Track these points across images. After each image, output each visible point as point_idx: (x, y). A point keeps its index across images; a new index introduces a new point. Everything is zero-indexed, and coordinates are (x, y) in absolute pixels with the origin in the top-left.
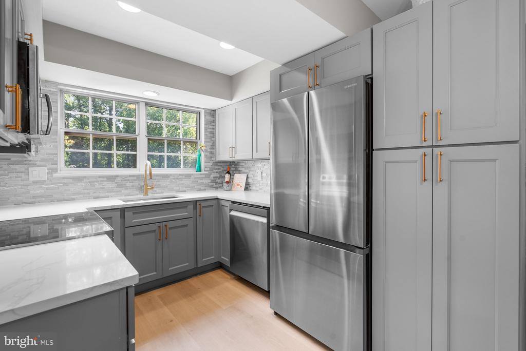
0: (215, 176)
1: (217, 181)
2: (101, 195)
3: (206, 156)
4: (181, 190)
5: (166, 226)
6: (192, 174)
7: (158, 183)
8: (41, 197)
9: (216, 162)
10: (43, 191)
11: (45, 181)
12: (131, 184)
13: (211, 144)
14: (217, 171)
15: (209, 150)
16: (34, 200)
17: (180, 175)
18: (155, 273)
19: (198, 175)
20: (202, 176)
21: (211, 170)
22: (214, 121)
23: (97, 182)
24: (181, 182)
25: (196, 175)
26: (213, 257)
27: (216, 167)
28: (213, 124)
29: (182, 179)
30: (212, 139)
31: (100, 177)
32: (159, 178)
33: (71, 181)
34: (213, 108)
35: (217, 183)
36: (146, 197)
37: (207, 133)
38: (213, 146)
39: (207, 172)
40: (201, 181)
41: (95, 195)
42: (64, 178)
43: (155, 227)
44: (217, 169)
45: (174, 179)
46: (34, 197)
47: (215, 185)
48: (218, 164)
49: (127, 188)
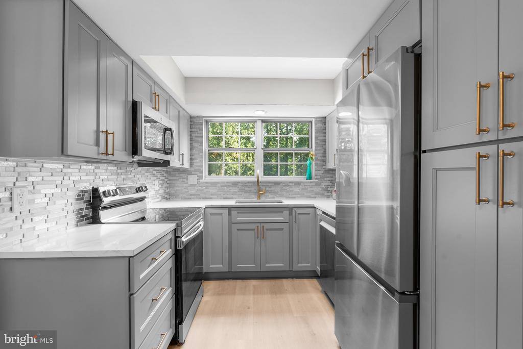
0: (327, 184)
1: (329, 189)
2: (228, 196)
3: (316, 164)
4: (290, 196)
5: (263, 227)
6: (302, 182)
7: (270, 189)
8: (194, 195)
9: (327, 170)
10: (195, 191)
11: (196, 185)
12: (249, 189)
13: (322, 152)
14: (328, 179)
15: (320, 158)
16: (190, 197)
17: (290, 182)
18: (254, 265)
19: (308, 182)
20: (312, 184)
21: (322, 178)
22: (325, 129)
23: (226, 186)
24: (291, 189)
25: (306, 182)
26: (309, 265)
27: (328, 175)
28: (324, 131)
29: (291, 187)
30: (324, 146)
31: (227, 182)
32: (270, 184)
33: (210, 185)
34: (324, 115)
35: (328, 191)
36: (259, 201)
37: (318, 141)
38: (325, 154)
39: (317, 180)
40: (312, 189)
41: (225, 196)
42: (206, 183)
43: (254, 226)
44: (328, 177)
45: (284, 186)
46: (191, 195)
47: (326, 194)
48: (331, 172)
49: (246, 192)
